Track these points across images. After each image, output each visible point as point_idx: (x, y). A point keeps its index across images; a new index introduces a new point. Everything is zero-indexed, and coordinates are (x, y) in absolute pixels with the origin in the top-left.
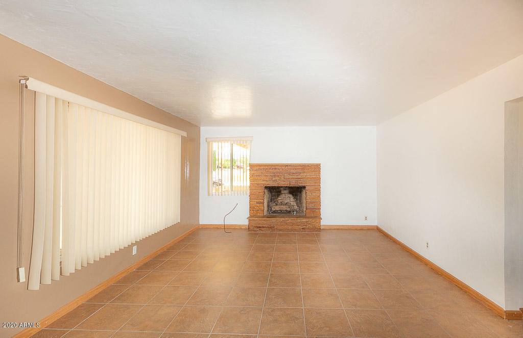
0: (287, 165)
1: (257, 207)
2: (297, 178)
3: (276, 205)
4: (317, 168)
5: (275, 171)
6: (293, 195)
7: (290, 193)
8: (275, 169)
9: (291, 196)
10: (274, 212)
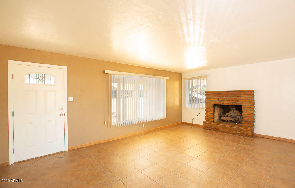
0: (228, 92)
1: (210, 116)
2: (235, 100)
3: (225, 116)
4: (251, 93)
5: (220, 95)
6: (239, 111)
7: (237, 110)
8: (221, 94)
9: (238, 112)
10: (223, 121)
